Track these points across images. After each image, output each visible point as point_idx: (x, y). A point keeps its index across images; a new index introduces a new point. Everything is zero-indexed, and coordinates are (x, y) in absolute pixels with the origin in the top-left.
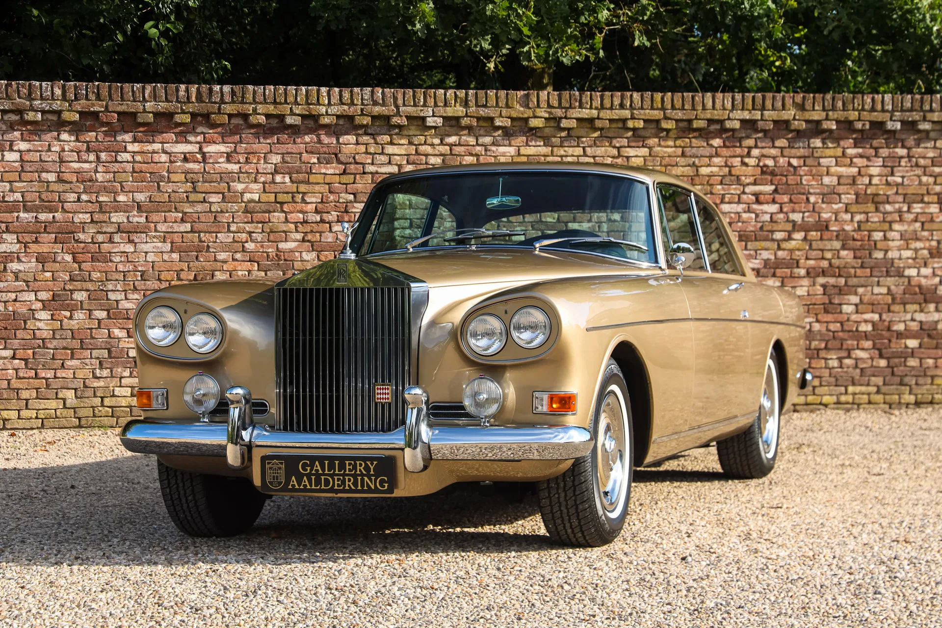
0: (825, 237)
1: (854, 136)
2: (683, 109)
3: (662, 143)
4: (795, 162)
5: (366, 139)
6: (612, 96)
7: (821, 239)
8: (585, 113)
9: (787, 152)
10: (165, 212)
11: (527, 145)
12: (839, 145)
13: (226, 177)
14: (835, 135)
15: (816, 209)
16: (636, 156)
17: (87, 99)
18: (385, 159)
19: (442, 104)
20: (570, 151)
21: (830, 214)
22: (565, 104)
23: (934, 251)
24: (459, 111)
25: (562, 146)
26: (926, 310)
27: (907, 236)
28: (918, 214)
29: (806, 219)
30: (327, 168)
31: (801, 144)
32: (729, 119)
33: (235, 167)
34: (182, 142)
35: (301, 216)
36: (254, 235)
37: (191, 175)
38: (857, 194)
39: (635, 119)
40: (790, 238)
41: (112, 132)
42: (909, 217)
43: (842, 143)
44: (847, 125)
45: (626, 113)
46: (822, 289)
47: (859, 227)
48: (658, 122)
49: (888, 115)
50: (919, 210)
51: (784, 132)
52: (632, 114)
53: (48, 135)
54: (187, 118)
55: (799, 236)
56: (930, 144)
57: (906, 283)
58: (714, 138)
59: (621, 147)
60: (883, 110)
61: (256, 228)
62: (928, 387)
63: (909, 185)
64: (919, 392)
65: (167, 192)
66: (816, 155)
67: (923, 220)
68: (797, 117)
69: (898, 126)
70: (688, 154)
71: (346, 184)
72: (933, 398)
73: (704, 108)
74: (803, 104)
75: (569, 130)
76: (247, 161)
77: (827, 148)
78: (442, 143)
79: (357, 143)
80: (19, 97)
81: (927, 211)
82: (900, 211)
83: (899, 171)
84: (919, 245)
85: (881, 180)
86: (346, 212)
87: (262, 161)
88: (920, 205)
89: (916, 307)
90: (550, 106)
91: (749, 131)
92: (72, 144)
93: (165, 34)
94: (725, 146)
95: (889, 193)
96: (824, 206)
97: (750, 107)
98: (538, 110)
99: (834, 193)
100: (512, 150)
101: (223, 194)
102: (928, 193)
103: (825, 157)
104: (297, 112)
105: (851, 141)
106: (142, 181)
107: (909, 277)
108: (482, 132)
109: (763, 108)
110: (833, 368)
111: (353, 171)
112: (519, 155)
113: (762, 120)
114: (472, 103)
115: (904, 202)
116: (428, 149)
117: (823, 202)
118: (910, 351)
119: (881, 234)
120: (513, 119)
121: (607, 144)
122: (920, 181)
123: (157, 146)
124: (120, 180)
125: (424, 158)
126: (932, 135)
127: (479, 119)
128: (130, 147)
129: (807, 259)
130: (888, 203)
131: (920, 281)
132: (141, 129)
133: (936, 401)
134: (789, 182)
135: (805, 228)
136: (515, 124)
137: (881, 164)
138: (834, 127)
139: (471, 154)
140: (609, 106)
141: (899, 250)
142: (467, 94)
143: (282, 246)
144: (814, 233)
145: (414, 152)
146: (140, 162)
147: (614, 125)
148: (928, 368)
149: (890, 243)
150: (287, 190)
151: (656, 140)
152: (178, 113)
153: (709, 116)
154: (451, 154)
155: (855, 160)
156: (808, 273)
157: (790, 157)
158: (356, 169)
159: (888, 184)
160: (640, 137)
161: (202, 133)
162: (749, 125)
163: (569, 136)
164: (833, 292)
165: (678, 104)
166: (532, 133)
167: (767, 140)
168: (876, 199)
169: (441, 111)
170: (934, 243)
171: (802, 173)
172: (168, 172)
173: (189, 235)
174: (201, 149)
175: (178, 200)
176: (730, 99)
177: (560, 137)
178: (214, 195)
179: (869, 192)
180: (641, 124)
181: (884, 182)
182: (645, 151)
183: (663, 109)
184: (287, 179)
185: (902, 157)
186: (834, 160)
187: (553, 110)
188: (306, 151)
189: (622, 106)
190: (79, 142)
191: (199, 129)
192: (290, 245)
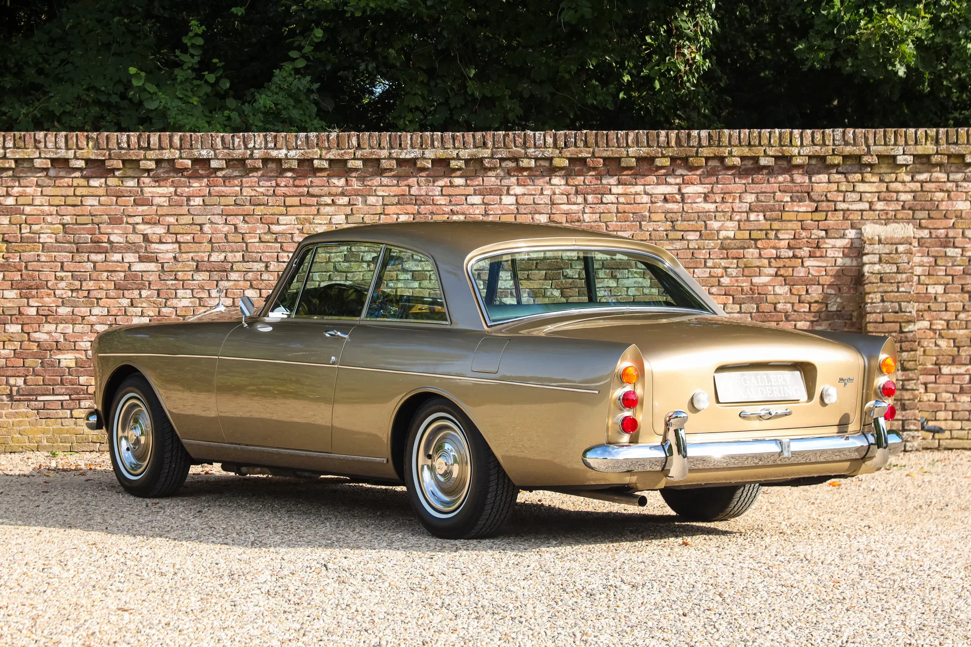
5: (837, 177)
13: (702, 216)
17: (575, 146)
18: (855, 196)
19: (913, 143)
24: (930, 148)
30: (799, 206)
33: (712, 207)
34: (663, 184)
35: (774, 251)
36: (729, 270)
37: (671, 215)
41: (599, 177)
53: (541, 180)
54: (666, 162)
61: (732, 263)
71: (818, 221)
76: (723, 200)
78: (913, 180)
79: (829, 182)
80: (516, 146)
86: (818, 247)
87: (737, 201)
92: (563, 188)
101: (700, 231)
104: (771, 154)
106: (625, 221)
108: (953, 169)
111: (825, 209)
114: (943, 140)
116: (899, 186)
123: (639, 189)
124: (605, 220)
125: (895, 195)
127: (949, 156)
128: (615, 190)
132: (625, 173)
139: (942, 191)
142: (937, 133)
143: (756, 280)
145: (885, 190)
146: (624, 204)
150: (761, 227)
152: (659, 157)
154: (922, 191)
158: (828, 206)
161: (682, 175)
169: (912, 149)
172: (649, 211)
174: (679, 190)
175: (658, 238)
178: (691, 233)
184: (761, 217)
188: (780, 190)
190: (569, 185)
191: (679, 172)
192: (764, 280)
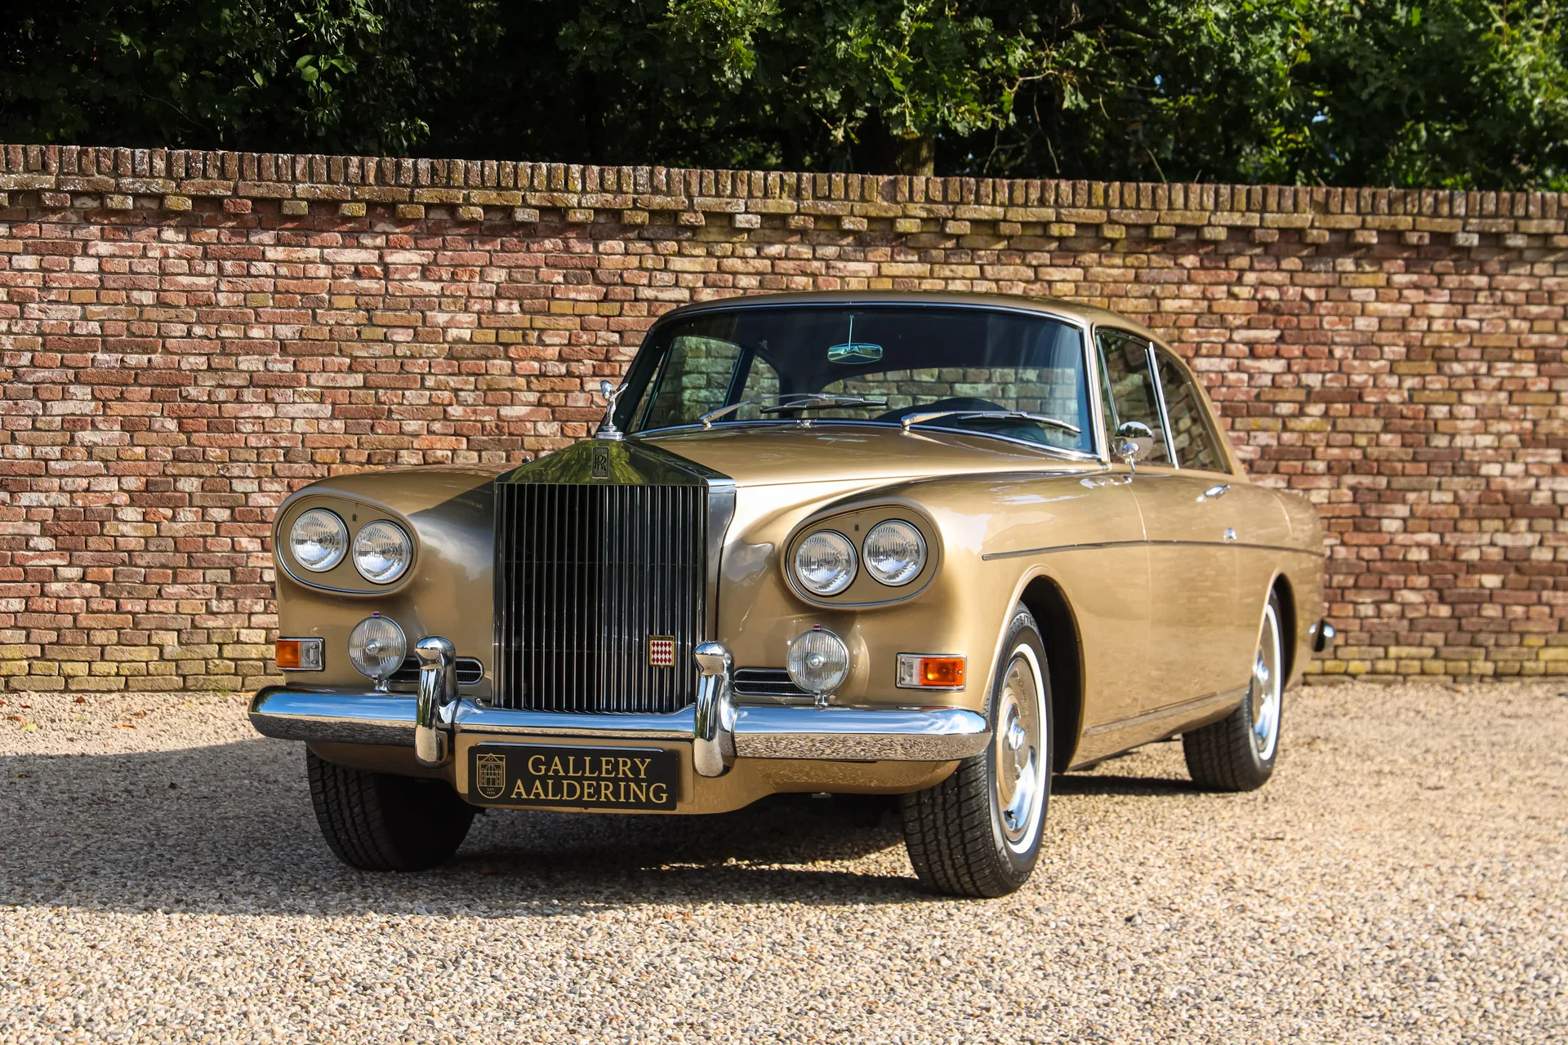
0: (1357, 412)
1: (1405, 255)
2: (1138, 207)
3: (1105, 261)
4: (1311, 294)
5: (640, 246)
6: (1027, 186)
7: (1351, 415)
8: (985, 212)
9: (1299, 278)
10: (323, 355)
11: (893, 260)
12: (1381, 269)
13: (423, 304)
14: (1376, 252)
15: (1344, 369)
16: (1064, 281)
17: (205, 176)
18: (668, 278)
19: (760, 194)
20: (960, 270)
21: (1365, 377)
22: (953, 197)
23: (1528, 437)
24: (787, 204)
25: (946, 263)
26: (1513, 530)
27: (1486, 413)
28: (1503, 378)
29: (1327, 384)
30: (578, 292)
31: (1322, 267)
32: (1210, 224)
33: (435, 288)
34: (352, 247)
35: (536, 365)
36: (462, 393)
37: (366, 299)
38: (1408, 346)
39: (1062, 222)
40: (1301, 413)
41: (243, 228)
42: (1491, 383)
43: (1386, 265)
44: (1394, 238)
45: (1049, 213)
46: (1350, 493)
47: (1411, 397)
48: (1098, 227)
49: (1460, 222)
50: (1504, 373)
51: (1297, 247)
52: (1058, 215)
53: (144, 232)
54: (360, 210)
55: (1316, 409)
56: (1525, 270)
57: (1483, 487)
58: (1185, 254)
59: (1040, 266)
60: (1452, 216)
61: (466, 383)
62: (1515, 649)
63: (1490, 334)
64: (1500, 656)
65: (327, 325)
66: (1344, 283)
67: (1511, 388)
68: (1317, 224)
69: (1475, 240)
70: (1145, 279)
71: (608, 317)
72: (1522, 667)
73: (1171, 208)
74: (1327, 204)
75: (958, 237)
76: (454, 278)
77: (1363, 273)
78: (759, 256)
79: (627, 253)
80: (99, 172)
81: (1517, 373)
82: (1475, 374)
83: (1474, 312)
84: (1504, 427)
85: (1446, 325)
86: (607, 360)
87: (477, 279)
88: (1507, 365)
89: (1498, 524)
90: (928, 200)
91: (1240, 244)
92: (181, 247)
93: (327, 75)
94: (1202, 267)
95: (1458, 345)
96: (1356, 363)
97: (1243, 207)
98: (910, 206)
99: (1373, 344)
100: (868, 268)
101: (415, 328)
102: (1520, 346)
103: (1360, 287)
104: (533, 202)
105: (1400, 262)
106: (289, 307)
107: (1488, 478)
108: (822, 239)
109: (1264, 209)
110: (1367, 617)
111: (620, 297)
112: (880, 275)
113: (1261, 227)
114: (807, 193)
115: (1482, 359)
116: (737, 264)
117: (1355, 357)
118: (1487, 592)
119: (1445, 409)
120: (870, 219)
121: (1018, 261)
122: (1508, 327)
123: (313, 253)
124: (254, 304)
125: (730, 278)
126: (1528, 255)
127: (817, 218)
128: (271, 253)
129: (1328, 446)
130: (1457, 360)
131: (1504, 484)
132: (289, 225)
133: (1524, 672)
134: (1303, 325)
135: (1327, 398)
136: (874, 226)
137: (1447, 299)
138: (1375, 240)
139: (804, 274)
140: (1021, 201)
141: (1473, 434)
142: (799, 179)
143: (506, 411)
144: (1340, 406)
145: (715, 269)
146: (286, 277)
147: (1030, 232)
148: (1515, 620)
149: (1459, 424)
150: (515, 325)
151: (1095, 256)
152: (347, 201)
153: (1178, 220)
154: (773, 273)
155: (1406, 292)
156: (1329, 468)
157: (1304, 286)
158: (624, 293)
159: (1457, 330)
160: (1070, 250)
161: (387, 234)
162: (1242, 235)
163: (958, 247)
164: (1368, 498)
165: (1130, 200)
166: (901, 242)
167: (1269, 259)
168: (1438, 354)
169: (758, 204)
170: (1528, 425)
171: (1323, 311)
172: (330, 292)
173: (361, 392)
174: (381, 257)
175: (344, 337)
176: (1212, 194)
177: (945, 249)
178: (400, 331)
179: (1427, 342)
180: (1072, 231)
181: (1451, 327)
182: (1077, 273)
183: (1107, 207)
184: (516, 307)
185: (1479, 289)
186: (1373, 291)
187: (934, 207)
188: (547, 265)
189: (1042, 202)
190: (192, 243)
191: (380, 227)
192: (519, 411)
